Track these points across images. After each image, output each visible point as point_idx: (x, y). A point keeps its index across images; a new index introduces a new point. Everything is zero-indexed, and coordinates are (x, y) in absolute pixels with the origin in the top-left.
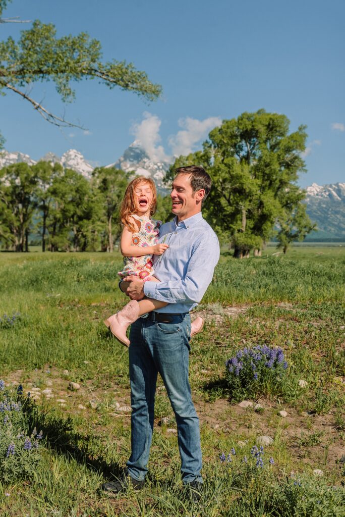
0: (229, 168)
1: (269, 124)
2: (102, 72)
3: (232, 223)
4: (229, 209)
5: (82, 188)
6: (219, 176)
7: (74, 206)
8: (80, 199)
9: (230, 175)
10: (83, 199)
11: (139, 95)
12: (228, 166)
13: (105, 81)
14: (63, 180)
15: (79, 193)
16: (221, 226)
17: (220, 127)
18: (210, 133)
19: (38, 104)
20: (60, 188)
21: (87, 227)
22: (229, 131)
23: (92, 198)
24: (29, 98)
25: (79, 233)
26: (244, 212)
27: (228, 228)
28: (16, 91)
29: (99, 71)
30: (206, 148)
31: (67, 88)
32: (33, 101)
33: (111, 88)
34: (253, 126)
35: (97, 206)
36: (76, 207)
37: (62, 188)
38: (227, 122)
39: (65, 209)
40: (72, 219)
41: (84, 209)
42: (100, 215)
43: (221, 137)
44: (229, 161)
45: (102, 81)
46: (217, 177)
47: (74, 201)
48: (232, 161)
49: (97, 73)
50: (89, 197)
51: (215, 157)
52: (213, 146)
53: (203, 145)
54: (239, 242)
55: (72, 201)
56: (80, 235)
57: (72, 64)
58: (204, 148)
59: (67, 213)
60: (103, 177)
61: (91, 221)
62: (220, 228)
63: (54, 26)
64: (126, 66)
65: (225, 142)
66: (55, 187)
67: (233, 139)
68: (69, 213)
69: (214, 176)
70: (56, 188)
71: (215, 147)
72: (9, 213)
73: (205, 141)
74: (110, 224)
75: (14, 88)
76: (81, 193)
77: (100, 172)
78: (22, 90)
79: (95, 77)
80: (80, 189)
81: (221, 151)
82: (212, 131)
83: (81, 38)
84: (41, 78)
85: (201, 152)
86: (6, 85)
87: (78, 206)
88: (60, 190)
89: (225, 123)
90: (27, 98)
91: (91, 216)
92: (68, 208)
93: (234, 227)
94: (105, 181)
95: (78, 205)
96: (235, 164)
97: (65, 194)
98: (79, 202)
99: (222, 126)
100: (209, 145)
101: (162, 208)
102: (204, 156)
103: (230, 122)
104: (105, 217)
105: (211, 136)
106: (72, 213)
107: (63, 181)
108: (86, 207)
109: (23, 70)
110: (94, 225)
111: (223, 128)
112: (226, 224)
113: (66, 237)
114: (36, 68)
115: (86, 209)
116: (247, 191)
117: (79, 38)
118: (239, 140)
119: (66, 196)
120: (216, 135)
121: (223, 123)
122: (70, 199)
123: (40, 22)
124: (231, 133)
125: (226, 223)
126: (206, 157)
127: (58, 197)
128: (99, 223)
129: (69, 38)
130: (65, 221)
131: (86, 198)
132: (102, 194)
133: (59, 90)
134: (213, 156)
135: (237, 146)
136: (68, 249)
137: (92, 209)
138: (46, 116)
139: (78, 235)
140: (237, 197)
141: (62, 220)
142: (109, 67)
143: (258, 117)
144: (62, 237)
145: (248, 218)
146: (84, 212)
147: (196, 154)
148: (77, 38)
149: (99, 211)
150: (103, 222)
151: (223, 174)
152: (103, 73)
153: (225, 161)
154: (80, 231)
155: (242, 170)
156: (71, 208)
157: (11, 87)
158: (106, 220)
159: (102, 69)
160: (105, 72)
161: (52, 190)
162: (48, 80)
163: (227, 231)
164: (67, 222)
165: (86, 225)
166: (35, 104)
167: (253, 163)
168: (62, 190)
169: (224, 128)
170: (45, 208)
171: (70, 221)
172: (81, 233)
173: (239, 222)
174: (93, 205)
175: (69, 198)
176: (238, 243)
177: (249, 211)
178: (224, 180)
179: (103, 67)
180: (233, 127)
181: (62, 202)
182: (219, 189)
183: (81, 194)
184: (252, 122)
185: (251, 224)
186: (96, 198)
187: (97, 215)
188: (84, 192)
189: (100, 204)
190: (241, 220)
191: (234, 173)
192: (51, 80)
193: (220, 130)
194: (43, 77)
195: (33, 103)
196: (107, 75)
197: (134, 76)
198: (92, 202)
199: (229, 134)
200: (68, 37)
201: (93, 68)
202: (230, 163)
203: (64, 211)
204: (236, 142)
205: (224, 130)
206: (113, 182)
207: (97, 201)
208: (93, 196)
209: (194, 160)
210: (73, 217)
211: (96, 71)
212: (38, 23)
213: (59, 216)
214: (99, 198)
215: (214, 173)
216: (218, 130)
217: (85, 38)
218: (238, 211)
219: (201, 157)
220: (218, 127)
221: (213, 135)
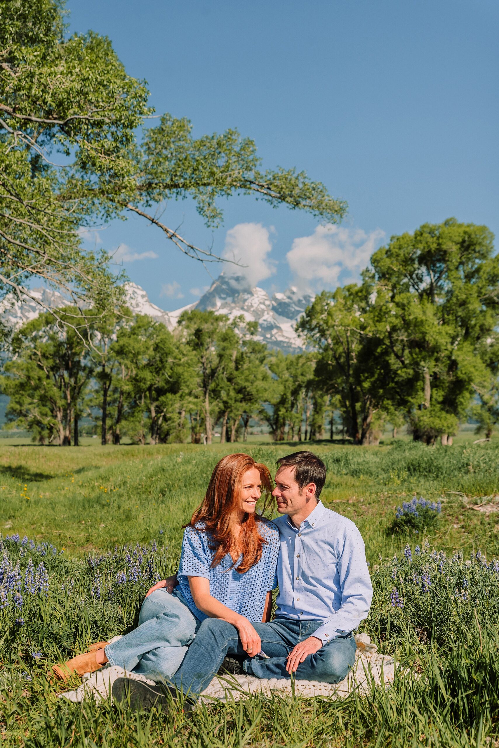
0: (404, 309)
1: (464, 241)
2: (261, 184)
3: (409, 395)
4: (404, 374)
5: (164, 345)
6: (386, 321)
7: (151, 372)
8: (161, 361)
9: (404, 320)
10: (167, 361)
11: (315, 215)
12: (402, 306)
13: (266, 197)
14: (134, 332)
15: (159, 352)
16: (392, 399)
17: (387, 248)
18: (373, 256)
19: (172, 231)
20: (129, 344)
21: (172, 405)
22: (401, 252)
23: (180, 360)
24: (160, 223)
25: (159, 415)
26: (428, 377)
27: (402, 403)
28: (140, 214)
29: (257, 183)
30: (367, 279)
31: (212, 207)
32: (165, 227)
33: (274, 207)
34: (439, 244)
35: (187, 372)
36: (154, 374)
37: (133, 344)
38: (398, 239)
39: (138, 378)
40: (147, 393)
41: (167, 376)
42: (191, 386)
43: (389, 263)
44: (402, 299)
45: (261, 197)
46: (383, 324)
47: (152, 365)
48: (408, 298)
49: (253, 186)
50: (175, 358)
51: (379, 292)
52: (377, 276)
53: (362, 274)
54: (421, 423)
55: (148, 365)
56: (161, 418)
57: (219, 175)
58: (364, 280)
59: (142, 384)
60: (196, 327)
61: (178, 395)
62: (390, 402)
63: (189, 121)
64: (295, 175)
65: (395, 269)
66: (121, 343)
67: (409, 265)
68: (144, 383)
69: (378, 321)
70: (124, 345)
71: (380, 278)
72: (49, 386)
73: (365, 268)
74: (207, 400)
75: (137, 210)
76: (162, 352)
77: (190, 319)
78: (150, 212)
79: (251, 191)
80: (160, 345)
81: (390, 284)
82: (376, 254)
83: (229, 136)
84: (175, 194)
85: (356, 285)
86: (126, 206)
87: (157, 373)
88: (131, 348)
89: (395, 240)
90: (157, 224)
91: (179, 389)
92: (142, 377)
93: (412, 401)
94: (198, 333)
95: (158, 371)
96: (412, 304)
97: (138, 353)
98: (160, 366)
99: (389, 245)
100: (371, 275)
101: (286, 372)
102: (361, 291)
103: (403, 238)
104: (200, 389)
105: (375, 261)
106: (149, 383)
107: (134, 334)
108: (169, 374)
109: (150, 184)
110: (183, 402)
111: (392, 247)
112: (398, 397)
113: (140, 422)
114: (168, 181)
115: (170, 377)
116: (432, 344)
117: (225, 136)
118: (416, 266)
119: (140, 357)
120: (382, 259)
121: (391, 240)
122: (144, 362)
123: (170, 116)
124: (404, 255)
125: (400, 395)
126: (364, 293)
127: (127, 359)
128: (192, 399)
129: (213, 138)
130: (137, 396)
131: (170, 360)
132: (195, 352)
133: (201, 210)
134: (376, 291)
135: (414, 276)
136: (142, 440)
137: (180, 377)
138: (184, 248)
139: (159, 418)
140: (416, 354)
141: (133, 395)
142: (270, 177)
143: (446, 230)
144: (133, 421)
145: (433, 386)
146: (167, 382)
147: (349, 290)
148: (222, 136)
149: (191, 380)
150: (196, 397)
151: (393, 320)
152: (262, 186)
153: (397, 299)
154: (162, 412)
155: (424, 313)
156: (147, 375)
157: (133, 208)
158: (201, 394)
159: (261, 181)
160: (265, 184)
161: (117, 348)
162: (185, 197)
163: (402, 407)
164: (140, 398)
165: (170, 403)
166: (167, 232)
167: (440, 300)
168: (134, 349)
169: (394, 248)
170: (104, 377)
171: (145, 397)
172: (163, 414)
173: (420, 393)
174: (180, 370)
175: (143, 360)
176: (420, 426)
177: (435, 376)
178: (394, 329)
179: (262, 178)
180: (409, 246)
181: (133, 366)
182: (387, 342)
183: (162, 354)
184: (438, 238)
185: (439, 395)
186: (186, 358)
187: (187, 386)
188: (167, 350)
189: (192, 369)
190: (423, 389)
191: (411, 317)
192: (190, 197)
193: (387, 252)
194: (177, 193)
195: (165, 230)
196: (269, 188)
197: (308, 189)
198: (179, 365)
199: (402, 257)
200: (210, 136)
201: (249, 179)
202: (405, 302)
203: (135, 380)
204: (413, 269)
205: (393, 251)
206: (211, 334)
207: (188, 364)
208: (181, 356)
209: (345, 298)
210: (150, 389)
211: (251, 182)
212: (168, 118)
213: (128, 388)
214: (191, 360)
215: (378, 317)
216: (384, 252)
217: (234, 137)
218: (418, 376)
219: (357, 293)
220: (384, 247)
221: (378, 259)
